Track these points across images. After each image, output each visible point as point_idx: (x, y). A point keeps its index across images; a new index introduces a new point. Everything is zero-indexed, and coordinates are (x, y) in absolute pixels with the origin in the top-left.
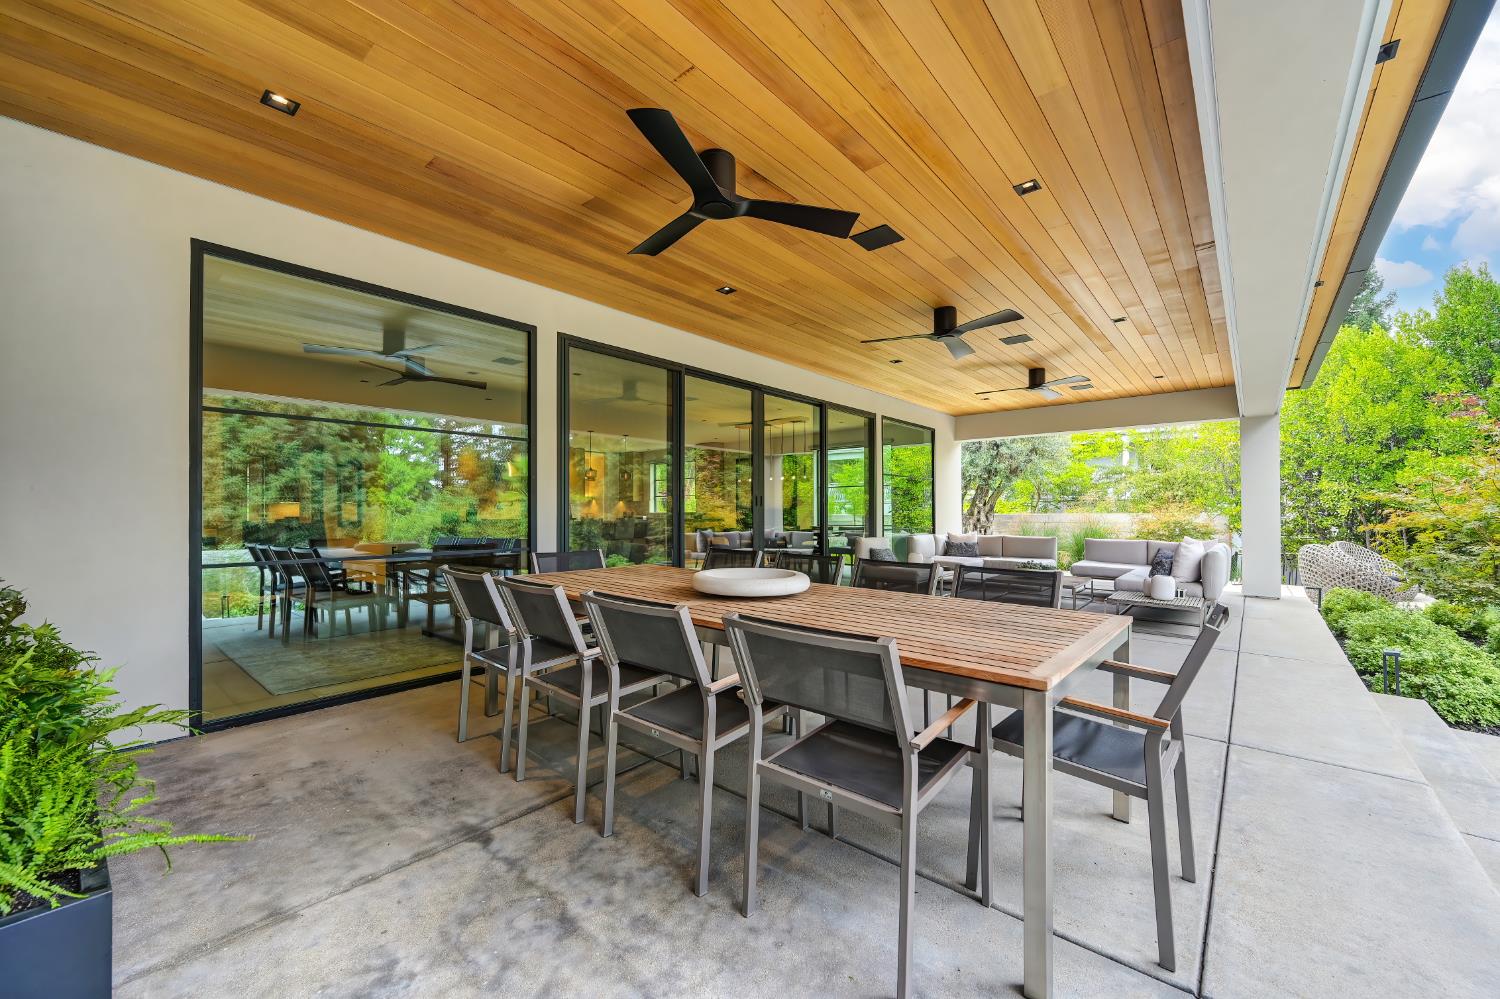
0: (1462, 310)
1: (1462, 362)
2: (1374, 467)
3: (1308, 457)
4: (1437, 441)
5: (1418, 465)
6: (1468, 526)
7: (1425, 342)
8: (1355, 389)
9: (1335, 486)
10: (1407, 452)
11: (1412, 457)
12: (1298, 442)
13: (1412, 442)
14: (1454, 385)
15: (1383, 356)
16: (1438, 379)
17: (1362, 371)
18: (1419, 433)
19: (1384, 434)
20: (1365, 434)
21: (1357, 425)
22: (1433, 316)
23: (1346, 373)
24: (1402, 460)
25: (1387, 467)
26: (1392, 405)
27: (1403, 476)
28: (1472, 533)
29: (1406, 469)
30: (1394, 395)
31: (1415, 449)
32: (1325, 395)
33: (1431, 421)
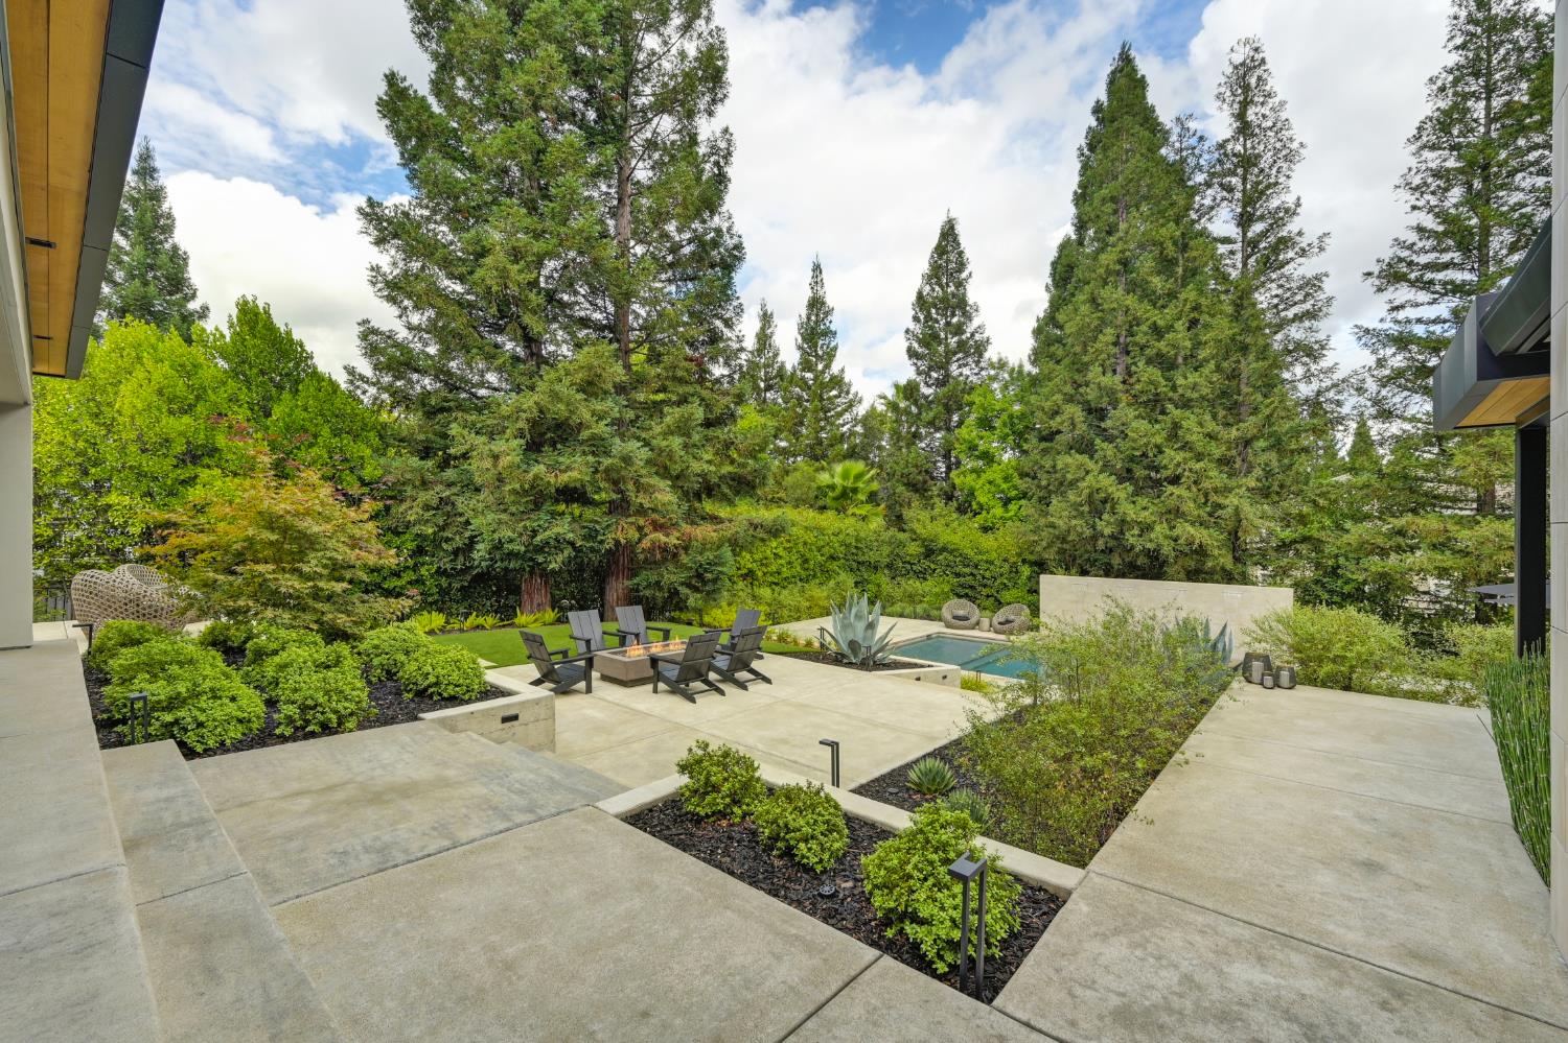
0: (250, 341)
1: (249, 389)
2: (169, 482)
3: (95, 465)
4: (227, 461)
5: (211, 484)
6: (235, 546)
7: (221, 363)
8: (148, 393)
9: (127, 500)
10: (199, 469)
11: (204, 474)
12: (81, 445)
13: (206, 460)
14: (241, 410)
15: (180, 366)
16: (230, 400)
17: (157, 376)
18: (213, 451)
19: (179, 447)
20: (161, 445)
21: (151, 437)
22: (228, 339)
23: (140, 374)
24: (196, 477)
25: (184, 482)
26: (186, 419)
27: (195, 494)
28: (240, 554)
29: (197, 487)
30: (188, 410)
31: (209, 467)
32: (116, 393)
33: (221, 441)
